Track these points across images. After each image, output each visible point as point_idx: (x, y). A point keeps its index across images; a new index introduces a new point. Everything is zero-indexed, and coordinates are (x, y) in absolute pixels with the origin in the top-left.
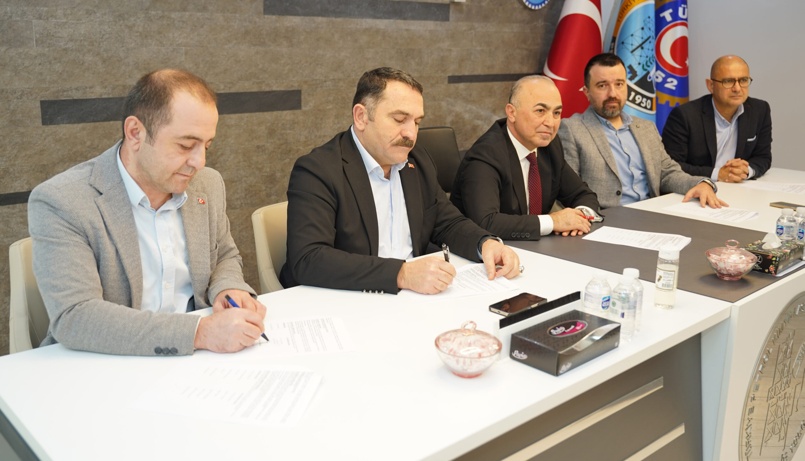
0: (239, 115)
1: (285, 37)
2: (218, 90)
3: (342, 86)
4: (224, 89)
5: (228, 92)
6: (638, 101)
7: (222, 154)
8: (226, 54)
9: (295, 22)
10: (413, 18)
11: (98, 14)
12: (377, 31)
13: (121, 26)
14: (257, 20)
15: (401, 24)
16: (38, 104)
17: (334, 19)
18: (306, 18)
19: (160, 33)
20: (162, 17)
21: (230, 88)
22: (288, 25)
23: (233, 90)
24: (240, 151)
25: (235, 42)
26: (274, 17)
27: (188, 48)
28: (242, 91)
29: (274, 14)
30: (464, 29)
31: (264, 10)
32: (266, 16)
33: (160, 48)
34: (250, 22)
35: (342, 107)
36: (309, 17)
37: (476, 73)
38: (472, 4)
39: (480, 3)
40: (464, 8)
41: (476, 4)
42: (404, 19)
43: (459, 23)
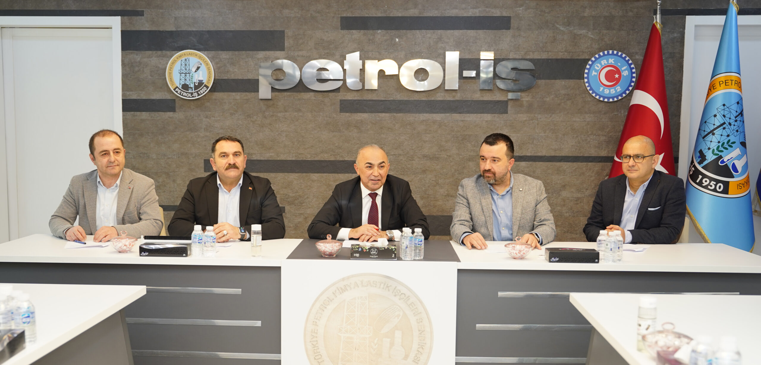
0: (320, 174)
1: (355, 126)
2: (306, 158)
3: (402, 160)
4: (310, 158)
5: (313, 160)
6: (705, 184)
7: (308, 198)
8: (312, 137)
9: (363, 117)
10: (468, 112)
11: (236, 115)
12: (434, 122)
13: (248, 121)
14: (335, 116)
15: (457, 116)
16: (203, 161)
17: (395, 114)
18: (372, 114)
19: (270, 124)
20: (273, 116)
21: (314, 157)
22: (358, 119)
23: (316, 159)
24: (320, 197)
25: (319, 129)
26: (348, 114)
27: (288, 133)
28: (322, 159)
29: (347, 112)
30: (525, 119)
31: (340, 110)
32: (341, 114)
33: (270, 133)
34: (330, 117)
35: (401, 174)
36: (374, 114)
37: (540, 154)
38: (533, 100)
39: (543, 99)
40: (525, 103)
41: (538, 99)
42: (460, 113)
43: (519, 115)
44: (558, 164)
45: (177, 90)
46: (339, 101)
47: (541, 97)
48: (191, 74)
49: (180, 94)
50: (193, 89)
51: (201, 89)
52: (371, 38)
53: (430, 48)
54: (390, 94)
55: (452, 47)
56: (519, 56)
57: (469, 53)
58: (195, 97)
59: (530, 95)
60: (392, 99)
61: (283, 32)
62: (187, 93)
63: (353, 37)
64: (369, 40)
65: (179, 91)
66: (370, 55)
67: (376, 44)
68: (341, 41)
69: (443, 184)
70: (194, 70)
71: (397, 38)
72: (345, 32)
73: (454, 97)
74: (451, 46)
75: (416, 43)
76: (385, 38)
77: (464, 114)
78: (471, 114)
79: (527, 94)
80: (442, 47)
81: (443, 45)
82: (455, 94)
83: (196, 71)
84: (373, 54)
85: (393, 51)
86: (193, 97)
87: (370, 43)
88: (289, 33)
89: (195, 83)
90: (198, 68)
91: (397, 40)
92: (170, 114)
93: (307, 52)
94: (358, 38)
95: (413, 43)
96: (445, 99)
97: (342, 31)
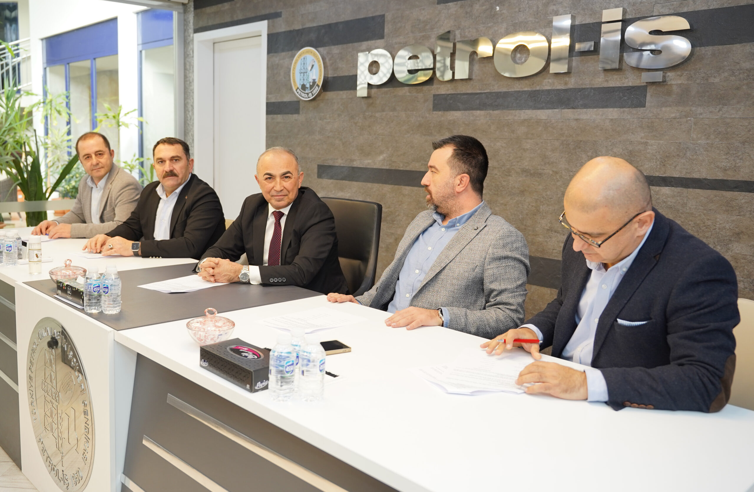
0: (411, 187)
1: (447, 129)
2: (399, 167)
3: (496, 174)
4: (402, 167)
5: (405, 169)
7: (398, 215)
8: (405, 141)
9: (456, 116)
10: (585, 106)
11: (343, 116)
12: (538, 122)
13: (351, 122)
14: (428, 115)
15: (569, 113)
17: (491, 112)
18: (466, 112)
19: (369, 127)
20: (371, 116)
21: (406, 166)
22: (451, 119)
23: (408, 169)
24: (410, 215)
25: (411, 132)
26: (440, 113)
27: (384, 137)
28: (414, 170)
29: (440, 111)
30: (673, 115)
31: (434, 107)
32: (434, 112)
33: (369, 136)
34: (423, 117)
35: (494, 194)
36: (468, 112)
38: (690, 82)
39: (707, 80)
40: (674, 88)
41: (698, 81)
42: (573, 108)
43: (664, 109)
44: (728, 194)
45: (298, 90)
46: (432, 96)
47: (703, 77)
48: (307, 73)
49: (300, 95)
50: (309, 89)
51: (314, 89)
52: (469, 10)
53: (537, 14)
54: (486, 85)
55: (567, 9)
56: (670, 9)
57: (591, 15)
58: (310, 97)
59: (685, 74)
60: (488, 91)
61: (383, 16)
62: (304, 93)
63: (449, 12)
64: (467, 13)
65: (300, 92)
66: (466, 34)
67: (473, 17)
68: (437, 20)
69: (545, 213)
70: (309, 68)
71: (498, 5)
72: (442, 6)
73: (566, 84)
74: (566, 7)
75: (521, 10)
76: (484, 7)
77: (579, 110)
78: (589, 109)
79: (679, 73)
80: (553, 10)
81: (554, 8)
82: (567, 79)
83: (311, 70)
84: (469, 32)
85: (492, 24)
86: (309, 97)
87: (467, 18)
88: (389, 17)
89: (310, 82)
90: (313, 66)
91: (498, 8)
92: (295, 116)
93: (404, 38)
94: (454, 13)
95: (517, 10)
96: (554, 88)
97: (439, 6)
